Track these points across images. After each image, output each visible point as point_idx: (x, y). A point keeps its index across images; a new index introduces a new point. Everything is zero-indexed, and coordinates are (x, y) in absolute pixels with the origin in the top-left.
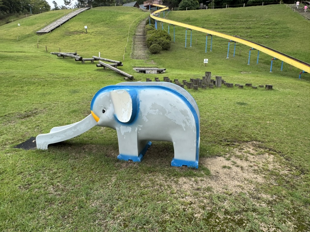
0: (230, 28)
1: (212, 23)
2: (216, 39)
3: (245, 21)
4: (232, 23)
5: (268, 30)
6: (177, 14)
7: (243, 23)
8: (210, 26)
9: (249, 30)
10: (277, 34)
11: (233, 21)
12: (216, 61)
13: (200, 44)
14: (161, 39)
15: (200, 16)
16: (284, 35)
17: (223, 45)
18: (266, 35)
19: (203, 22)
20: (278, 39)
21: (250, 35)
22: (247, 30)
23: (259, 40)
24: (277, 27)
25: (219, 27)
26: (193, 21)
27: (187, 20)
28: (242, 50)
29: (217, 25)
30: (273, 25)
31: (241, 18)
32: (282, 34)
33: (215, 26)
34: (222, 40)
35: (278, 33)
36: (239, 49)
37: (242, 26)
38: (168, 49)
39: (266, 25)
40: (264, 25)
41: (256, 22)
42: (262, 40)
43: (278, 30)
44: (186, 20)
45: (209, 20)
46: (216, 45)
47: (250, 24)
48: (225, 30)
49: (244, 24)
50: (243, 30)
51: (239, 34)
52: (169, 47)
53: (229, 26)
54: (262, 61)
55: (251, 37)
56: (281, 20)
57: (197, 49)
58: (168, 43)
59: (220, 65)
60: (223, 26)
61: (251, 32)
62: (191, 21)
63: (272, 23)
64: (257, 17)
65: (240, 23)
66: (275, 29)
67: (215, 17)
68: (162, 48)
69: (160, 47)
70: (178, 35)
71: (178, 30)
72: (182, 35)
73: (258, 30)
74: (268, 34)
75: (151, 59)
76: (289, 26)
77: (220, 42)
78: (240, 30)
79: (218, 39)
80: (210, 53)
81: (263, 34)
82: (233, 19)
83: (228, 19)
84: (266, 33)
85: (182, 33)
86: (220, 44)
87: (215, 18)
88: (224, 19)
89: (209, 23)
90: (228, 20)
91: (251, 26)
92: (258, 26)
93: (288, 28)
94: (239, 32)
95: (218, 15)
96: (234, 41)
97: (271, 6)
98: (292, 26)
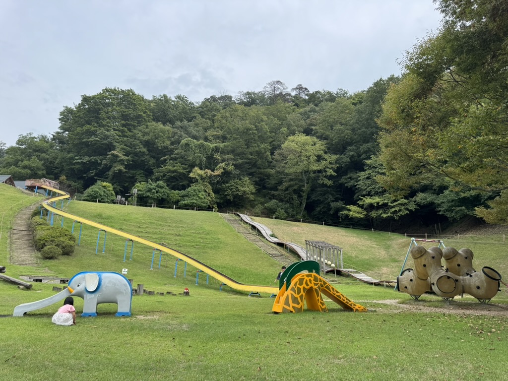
0: (156, 233)
1: (133, 224)
2: (138, 245)
3: (174, 227)
4: (159, 227)
5: (199, 239)
6: (82, 206)
7: (171, 228)
8: (130, 228)
9: (179, 238)
10: (208, 245)
11: (161, 225)
12: (138, 273)
13: (116, 251)
14: (62, 239)
15: (117, 213)
16: (215, 247)
17: (147, 253)
18: (197, 246)
19: (121, 221)
20: (208, 250)
21: (179, 243)
22: (177, 238)
23: (189, 250)
24: (208, 236)
25: (143, 230)
26: (106, 219)
27: (98, 217)
28: (169, 260)
29: (139, 227)
30: (205, 235)
31: (170, 223)
32: (213, 245)
33: (137, 229)
34: (145, 248)
35: (210, 244)
36: (165, 259)
37: (170, 232)
38: (71, 254)
39: (198, 233)
40: (195, 233)
41: (186, 229)
42: (192, 250)
43: (209, 240)
44: (96, 216)
45: (129, 220)
46: (137, 252)
47: (180, 231)
48: (149, 235)
49: (173, 230)
50: (171, 237)
51: (167, 241)
52: (73, 252)
53: (155, 230)
54: (190, 274)
55: (180, 246)
56: (213, 229)
57: (112, 256)
58: (71, 246)
59: (142, 277)
60: (147, 230)
61: (180, 240)
62: (103, 219)
63: (203, 232)
64: (188, 224)
65: (169, 228)
66: (206, 239)
67: (137, 216)
68: (62, 252)
69: (60, 250)
70: (84, 236)
71: (85, 228)
72: (90, 236)
73: (189, 239)
74: (198, 244)
75: (44, 266)
76: (220, 237)
77: (143, 250)
78: (168, 236)
79: (140, 245)
80: (129, 262)
81: (193, 244)
82: (160, 223)
83: (153, 221)
84: (197, 242)
85: (90, 234)
86: (142, 251)
87: (137, 218)
88: (149, 221)
89: (128, 223)
90: (154, 223)
91: (181, 233)
92: (188, 234)
93: (219, 239)
94: (167, 239)
95: (142, 215)
96: (159, 250)
97: (203, 213)
98: (223, 237)
